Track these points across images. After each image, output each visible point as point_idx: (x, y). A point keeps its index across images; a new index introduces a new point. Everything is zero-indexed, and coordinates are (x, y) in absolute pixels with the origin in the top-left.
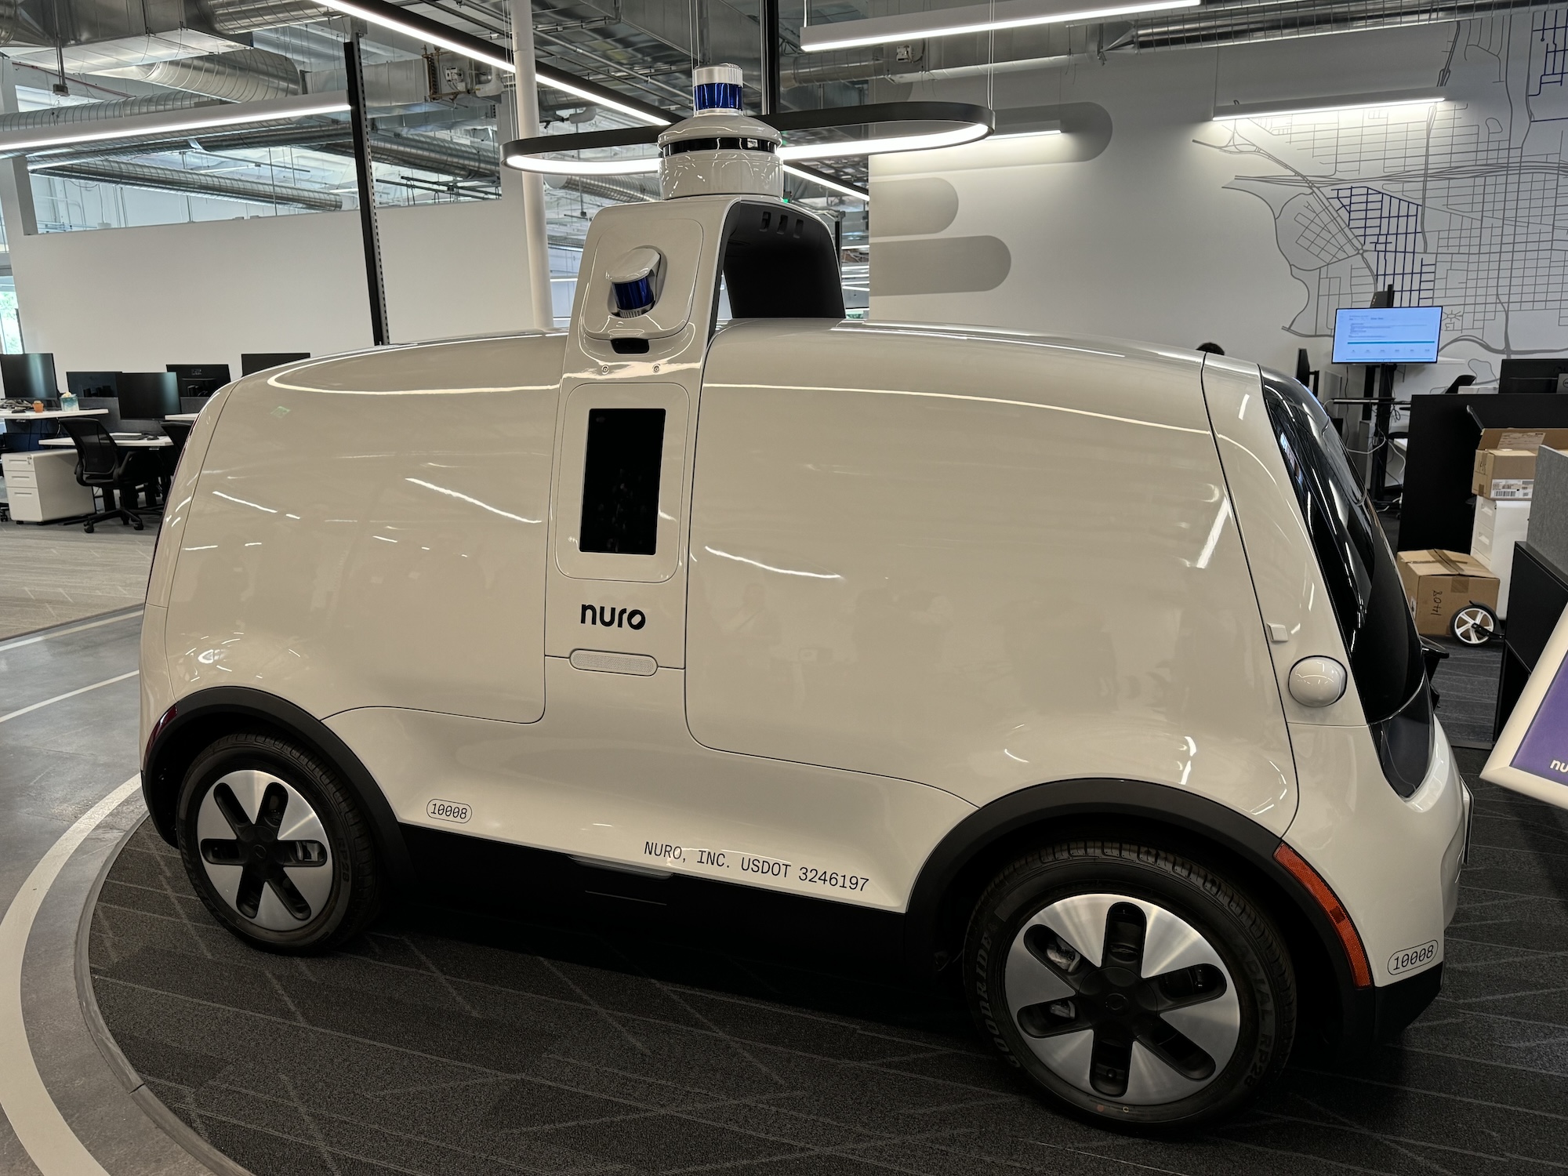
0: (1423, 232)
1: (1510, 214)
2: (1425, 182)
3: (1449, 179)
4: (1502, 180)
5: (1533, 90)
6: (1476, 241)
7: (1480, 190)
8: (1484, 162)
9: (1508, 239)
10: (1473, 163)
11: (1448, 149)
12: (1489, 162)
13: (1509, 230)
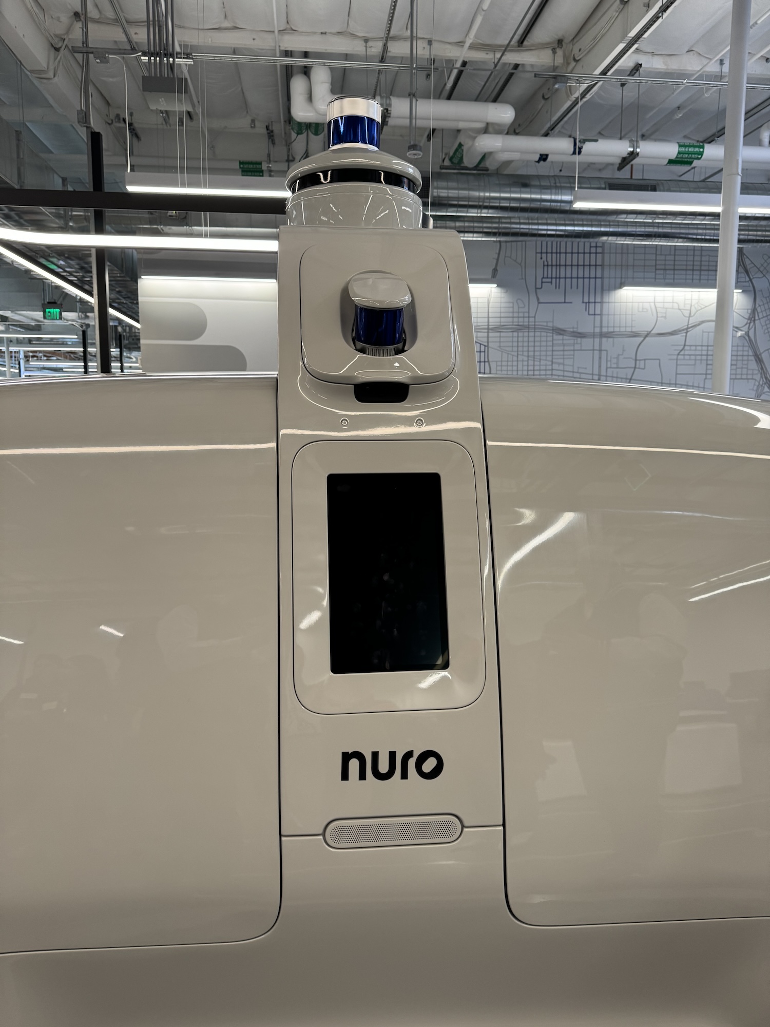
0: (488, 361)
1: (531, 354)
2: (488, 332)
3: (500, 332)
4: (526, 334)
5: (539, 286)
6: (515, 368)
7: (515, 339)
8: (517, 324)
9: (530, 368)
10: (511, 324)
11: (498, 315)
12: (520, 324)
13: (531, 363)
